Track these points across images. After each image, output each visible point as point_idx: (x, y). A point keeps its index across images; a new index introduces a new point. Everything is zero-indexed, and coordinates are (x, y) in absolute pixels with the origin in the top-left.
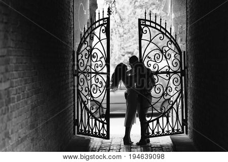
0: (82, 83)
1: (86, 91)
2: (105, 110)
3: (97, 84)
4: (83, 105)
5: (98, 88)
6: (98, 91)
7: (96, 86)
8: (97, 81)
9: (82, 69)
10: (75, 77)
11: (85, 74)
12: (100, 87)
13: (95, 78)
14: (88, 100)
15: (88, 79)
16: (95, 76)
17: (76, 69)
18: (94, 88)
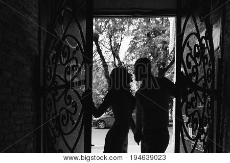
1: (53, 120)
5: (70, 114)
6: (70, 122)
7: (68, 111)
10: (42, 99)
11: (53, 92)
12: (72, 114)
13: (66, 95)
14: (56, 136)
15: (56, 99)
16: (66, 92)
17: (42, 85)
18: (64, 115)
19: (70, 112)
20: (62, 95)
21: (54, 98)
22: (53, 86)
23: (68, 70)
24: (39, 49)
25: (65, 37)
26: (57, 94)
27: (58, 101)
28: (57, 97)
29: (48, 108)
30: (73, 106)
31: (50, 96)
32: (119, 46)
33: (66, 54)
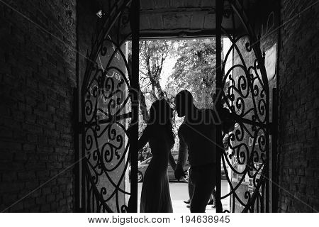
0: (89, 145)
1: (95, 158)
2: (128, 197)
3: (112, 142)
4: (90, 185)
5: (114, 149)
6: (115, 157)
7: (111, 146)
8: (112, 136)
9: (89, 118)
10: (80, 136)
11: (94, 127)
12: (117, 149)
13: (109, 130)
14: (97, 174)
15: (98, 135)
16: (109, 126)
17: (80, 120)
18: (107, 151)
19: (115, 147)
20: (105, 129)
21: (95, 134)
22: (94, 120)
23: (112, 103)
24: (77, 81)
25: (108, 69)
26: (99, 129)
27: (99, 136)
28: (99, 133)
29: (88, 146)
30: (118, 140)
31: (90, 132)
32: (159, 70)
33: (109, 86)
